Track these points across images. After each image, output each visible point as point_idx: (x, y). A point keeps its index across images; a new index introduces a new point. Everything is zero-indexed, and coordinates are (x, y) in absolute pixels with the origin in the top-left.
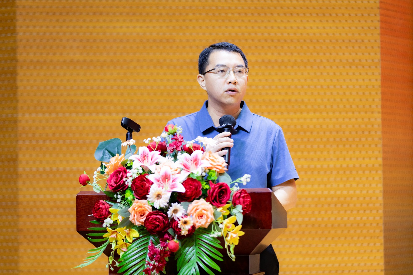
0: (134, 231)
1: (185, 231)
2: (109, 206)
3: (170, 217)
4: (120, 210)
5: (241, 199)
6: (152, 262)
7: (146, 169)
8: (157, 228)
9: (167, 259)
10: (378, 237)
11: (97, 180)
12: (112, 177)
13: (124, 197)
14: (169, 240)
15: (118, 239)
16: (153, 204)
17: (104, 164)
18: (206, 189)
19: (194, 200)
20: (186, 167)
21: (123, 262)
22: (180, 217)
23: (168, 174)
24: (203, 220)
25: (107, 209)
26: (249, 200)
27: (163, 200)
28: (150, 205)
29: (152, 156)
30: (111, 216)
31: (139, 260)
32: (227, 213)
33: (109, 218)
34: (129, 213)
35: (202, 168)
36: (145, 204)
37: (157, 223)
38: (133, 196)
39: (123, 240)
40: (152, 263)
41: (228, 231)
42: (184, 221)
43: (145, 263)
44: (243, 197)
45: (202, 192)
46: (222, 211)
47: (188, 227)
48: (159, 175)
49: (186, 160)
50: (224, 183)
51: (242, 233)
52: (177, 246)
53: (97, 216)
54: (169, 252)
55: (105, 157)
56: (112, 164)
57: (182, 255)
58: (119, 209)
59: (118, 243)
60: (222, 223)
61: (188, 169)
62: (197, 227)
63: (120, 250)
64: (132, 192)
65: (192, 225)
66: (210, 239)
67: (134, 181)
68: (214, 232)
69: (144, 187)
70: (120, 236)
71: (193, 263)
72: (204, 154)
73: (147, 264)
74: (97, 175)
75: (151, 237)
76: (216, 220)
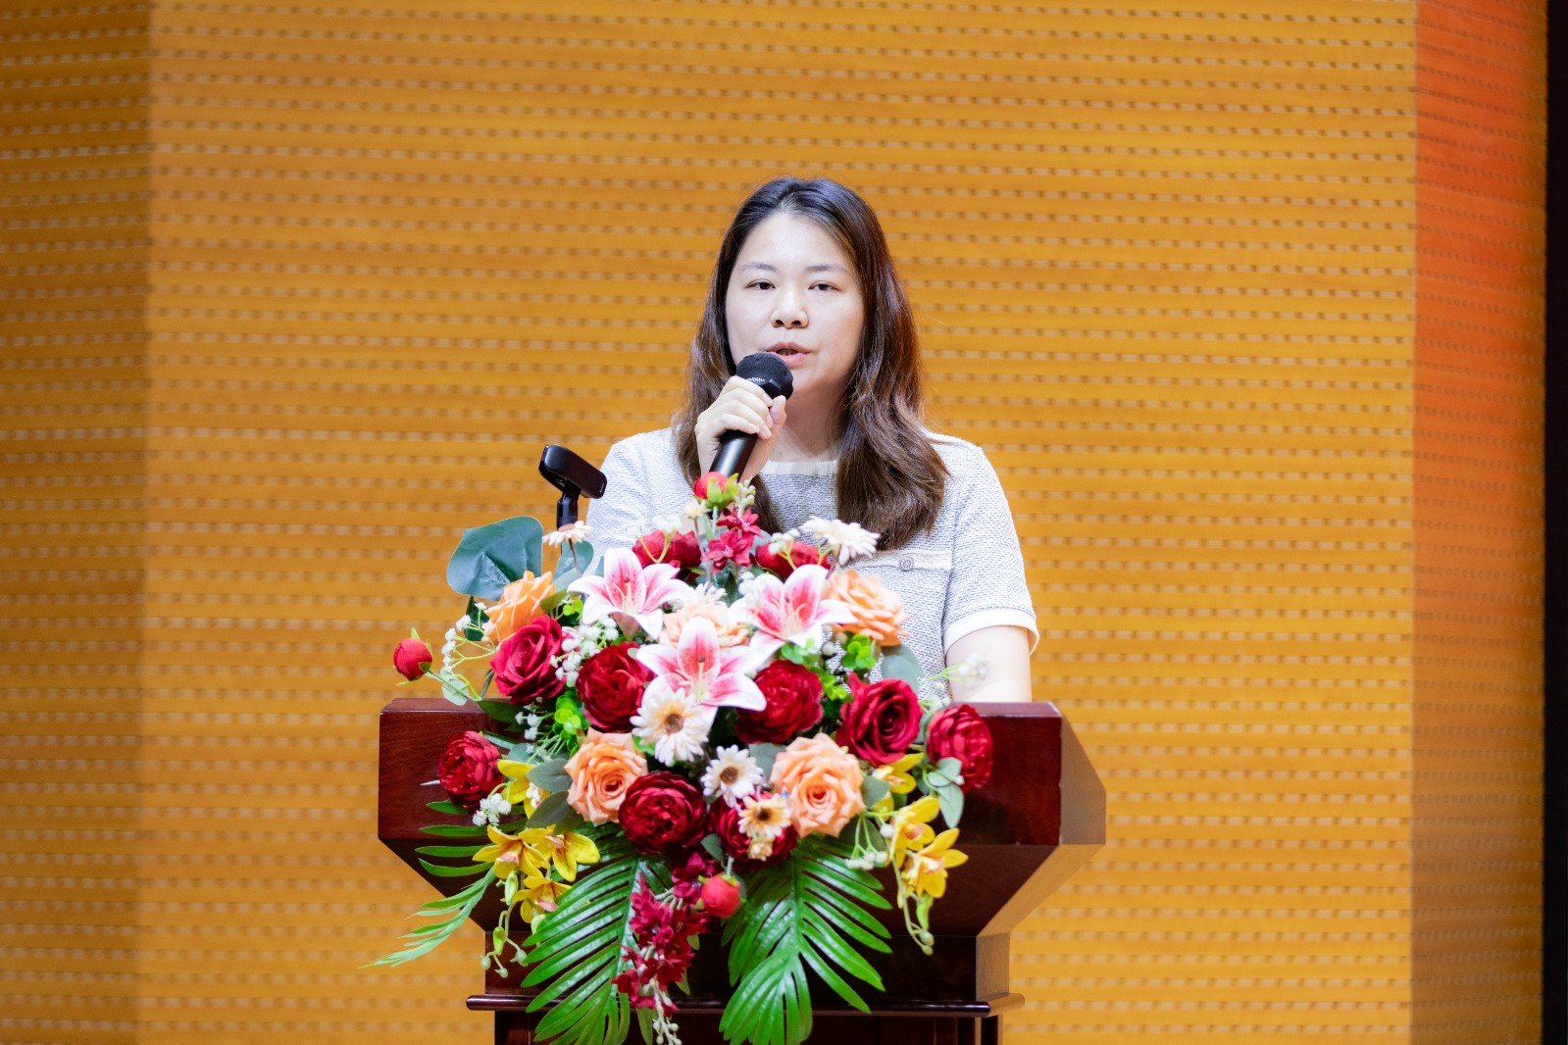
0: (582, 843)
1: (762, 845)
2: (496, 752)
3: (710, 797)
4: (534, 766)
5: (958, 739)
6: (644, 950)
7: (628, 628)
8: (663, 833)
9: (694, 942)
10: (1392, 889)
11: (455, 662)
12: (508, 650)
13: (551, 721)
14: (705, 875)
15: (525, 870)
16: (654, 749)
17: (480, 606)
18: (838, 702)
19: (794, 738)
20: (768, 622)
21: (540, 949)
22: (744, 796)
23: (707, 645)
24: (825, 808)
25: (488, 762)
26: (984, 744)
27: (689, 734)
28: (640, 751)
29: (649, 581)
30: (503, 788)
31: (596, 944)
32: (906, 786)
33: (498, 796)
34: (566, 777)
35: (822, 625)
36: (623, 748)
37: (666, 816)
38: (583, 718)
39: (544, 871)
40: (645, 952)
41: (908, 849)
42: (759, 810)
43: (619, 951)
44: (966, 732)
45: (822, 712)
46: (891, 777)
47: (773, 831)
48: (676, 648)
49: (770, 597)
50: (899, 682)
51: (959, 858)
52: (732, 897)
53: (456, 786)
54: (705, 916)
55: (482, 581)
56: (510, 606)
57: (748, 929)
58: (532, 762)
59: (525, 882)
60: (888, 822)
61: (774, 629)
62: (802, 833)
63: (532, 905)
64: (579, 706)
65: (786, 824)
66: (849, 874)
67: (587, 664)
68: (862, 850)
69: (620, 687)
70: (533, 859)
71: (786, 957)
72: (832, 578)
73: (627, 958)
74: (458, 642)
75: (642, 865)
76: (869, 810)
